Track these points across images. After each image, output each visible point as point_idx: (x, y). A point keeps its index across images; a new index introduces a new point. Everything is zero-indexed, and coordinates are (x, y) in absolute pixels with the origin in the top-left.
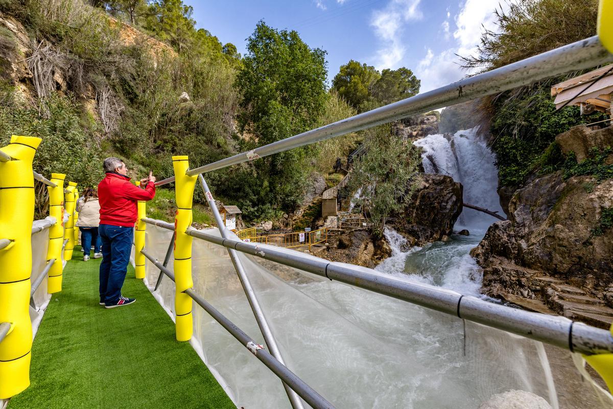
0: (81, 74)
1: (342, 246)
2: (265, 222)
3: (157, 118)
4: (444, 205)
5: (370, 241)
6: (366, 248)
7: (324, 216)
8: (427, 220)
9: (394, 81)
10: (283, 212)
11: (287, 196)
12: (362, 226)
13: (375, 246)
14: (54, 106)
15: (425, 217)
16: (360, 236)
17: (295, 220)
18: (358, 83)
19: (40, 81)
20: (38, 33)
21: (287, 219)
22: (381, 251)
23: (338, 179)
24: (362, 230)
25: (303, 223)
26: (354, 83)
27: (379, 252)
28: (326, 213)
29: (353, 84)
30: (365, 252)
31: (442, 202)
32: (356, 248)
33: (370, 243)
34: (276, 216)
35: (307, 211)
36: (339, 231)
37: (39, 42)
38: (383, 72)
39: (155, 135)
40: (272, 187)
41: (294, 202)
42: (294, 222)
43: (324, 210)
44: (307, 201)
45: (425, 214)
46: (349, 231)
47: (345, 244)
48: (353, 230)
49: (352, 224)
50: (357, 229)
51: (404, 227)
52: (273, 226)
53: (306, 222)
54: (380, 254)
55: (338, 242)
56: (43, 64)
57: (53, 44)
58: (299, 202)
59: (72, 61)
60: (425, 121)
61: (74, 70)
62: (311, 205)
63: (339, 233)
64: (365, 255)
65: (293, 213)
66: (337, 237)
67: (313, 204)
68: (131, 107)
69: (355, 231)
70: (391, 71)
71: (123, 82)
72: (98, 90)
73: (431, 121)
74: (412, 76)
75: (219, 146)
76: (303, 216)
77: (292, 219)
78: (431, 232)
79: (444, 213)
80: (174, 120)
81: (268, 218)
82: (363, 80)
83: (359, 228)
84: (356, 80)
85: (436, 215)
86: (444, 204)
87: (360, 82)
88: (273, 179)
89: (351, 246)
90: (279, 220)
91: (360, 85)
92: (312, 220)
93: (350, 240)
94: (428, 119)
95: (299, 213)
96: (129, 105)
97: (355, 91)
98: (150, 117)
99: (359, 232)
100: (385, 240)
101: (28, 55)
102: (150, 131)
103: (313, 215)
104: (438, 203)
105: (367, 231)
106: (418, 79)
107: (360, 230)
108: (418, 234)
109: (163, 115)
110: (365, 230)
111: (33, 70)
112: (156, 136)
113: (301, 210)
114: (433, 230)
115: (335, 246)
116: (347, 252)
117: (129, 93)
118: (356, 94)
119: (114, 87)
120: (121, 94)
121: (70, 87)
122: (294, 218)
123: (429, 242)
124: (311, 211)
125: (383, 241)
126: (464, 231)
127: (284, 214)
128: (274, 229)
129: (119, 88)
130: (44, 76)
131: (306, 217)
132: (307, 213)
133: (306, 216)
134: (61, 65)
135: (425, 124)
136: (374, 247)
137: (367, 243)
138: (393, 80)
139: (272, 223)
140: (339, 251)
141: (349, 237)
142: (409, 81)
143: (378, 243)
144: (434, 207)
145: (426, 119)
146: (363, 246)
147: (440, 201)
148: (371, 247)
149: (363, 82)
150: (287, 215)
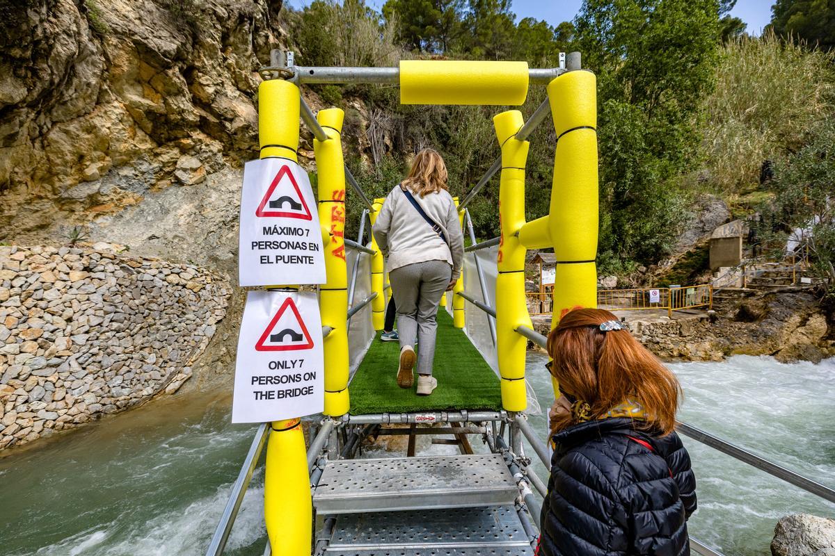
0: (402, 132)
1: (744, 315)
2: (606, 277)
3: (469, 158)
5: (818, 312)
6: (803, 323)
7: (712, 267)
10: (638, 264)
11: (644, 238)
12: (799, 283)
13: (830, 321)
14: (385, 169)
16: (791, 300)
17: (659, 274)
19: (375, 148)
20: (373, 104)
21: (644, 274)
24: (798, 291)
25: (671, 279)
28: (718, 262)
30: (800, 330)
32: (775, 322)
33: (816, 315)
34: (625, 269)
35: (683, 260)
36: (742, 291)
37: (373, 112)
39: (468, 178)
40: (616, 226)
41: (658, 247)
42: (656, 279)
43: (712, 257)
44: (686, 242)
46: (766, 292)
47: (752, 314)
48: (776, 290)
49: (775, 281)
50: (785, 289)
52: (618, 282)
53: (678, 278)
55: (737, 311)
56: (377, 131)
57: (383, 109)
58: (666, 247)
59: (396, 121)
61: (397, 130)
62: (691, 250)
63: (742, 295)
64: (799, 335)
65: (656, 263)
66: (736, 302)
67: (698, 248)
68: (445, 151)
69: (781, 292)
71: (437, 128)
72: (416, 142)
75: (541, 178)
76: (675, 268)
77: (653, 273)
80: (487, 156)
81: (609, 272)
83: (792, 286)
88: (617, 216)
89: (766, 318)
90: (629, 274)
92: (689, 274)
93: (765, 307)
95: (667, 265)
96: (442, 149)
98: (462, 158)
99: (791, 295)
101: (368, 127)
102: (463, 175)
103: (693, 267)
105: (810, 293)
107: (791, 291)
109: (475, 152)
110: (807, 292)
111: (370, 139)
112: (468, 180)
113: (672, 259)
115: (731, 316)
116: (753, 326)
117: (442, 137)
119: (428, 135)
120: (435, 141)
121: (395, 146)
122: (657, 272)
124: (690, 260)
127: (639, 266)
128: (619, 286)
129: (433, 134)
130: (378, 142)
131: (680, 271)
132: (682, 264)
133: (681, 268)
134: (388, 128)
136: (827, 323)
137: (810, 315)
139: (616, 278)
140: (738, 324)
141: (765, 302)
146: (796, 319)
148: (818, 321)
150: (645, 268)
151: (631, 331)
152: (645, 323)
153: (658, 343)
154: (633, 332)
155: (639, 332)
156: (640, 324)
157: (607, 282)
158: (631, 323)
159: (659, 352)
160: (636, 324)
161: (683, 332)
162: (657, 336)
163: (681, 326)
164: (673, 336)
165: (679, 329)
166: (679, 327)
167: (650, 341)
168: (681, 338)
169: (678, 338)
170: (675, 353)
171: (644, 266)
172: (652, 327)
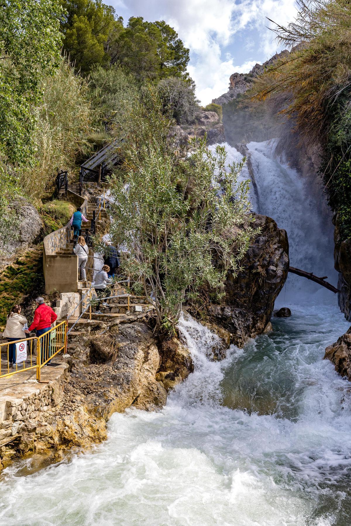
1: (97, 355)
4: (273, 271)
5: (153, 344)
6: (146, 359)
7: (49, 292)
8: (244, 296)
9: (151, 42)
12: (134, 312)
13: (161, 352)
15: (242, 290)
16: (133, 332)
18: (86, 32)
22: (172, 360)
23: (64, 212)
24: (135, 321)
26: (79, 29)
27: (169, 363)
28: (54, 284)
29: (74, 30)
30: (146, 366)
31: (268, 266)
32: (127, 360)
33: (152, 348)
35: (7, 280)
38: (131, 19)
43: (47, 279)
45: (241, 287)
46: (109, 324)
47: (103, 353)
48: (118, 321)
49: (111, 309)
50: (124, 319)
51: (208, 311)
54: (172, 368)
55: (88, 350)
60: (203, 120)
62: (15, 267)
63: (89, 328)
64: (146, 373)
66: (85, 338)
67: (18, 263)
69: (122, 323)
70: (144, 21)
73: (212, 120)
74: (176, 39)
78: (253, 318)
79: (274, 284)
82: (95, 27)
83: (129, 316)
84: (82, 25)
85: (260, 287)
86: (272, 267)
87: (90, 30)
89: (117, 356)
91: (89, 35)
92: (21, 300)
93: (114, 343)
94: (207, 117)
97: (79, 43)
99: (131, 325)
100: (178, 338)
103: (20, 289)
104: (263, 266)
105: (144, 322)
106: (186, 46)
107: (131, 322)
108: (233, 324)
110: (141, 321)
114: (256, 314)
115: (84, 358)
116: (110, 369)
118: (82, 52)
123: (250, 336)
124: (15, 280)
125: (175, 340)
126: (283, 309)
135: (202, 123)
136: (160, 354)
137: (148, 347)
138: (150, 39)
141: (111, 336)
142: (171, 47)
143: (165, 345)
144: (258, 274)
145: (203, 115)
146: (141, 354)
147: (266, 262)
148: (154, 354)
149: (95, 32)
152: (16, 402)
153: (33, 430)
155: (7, 419)
156: (10, 406)
160: (4, 407)
161: (55, 399)
162: (31, 418)
164: (45, 409)
165: (51, 396)
166: (51, 392)
167: (23, 429)
168: (53, 409)
169: (51, 411)
172: (24, 405)
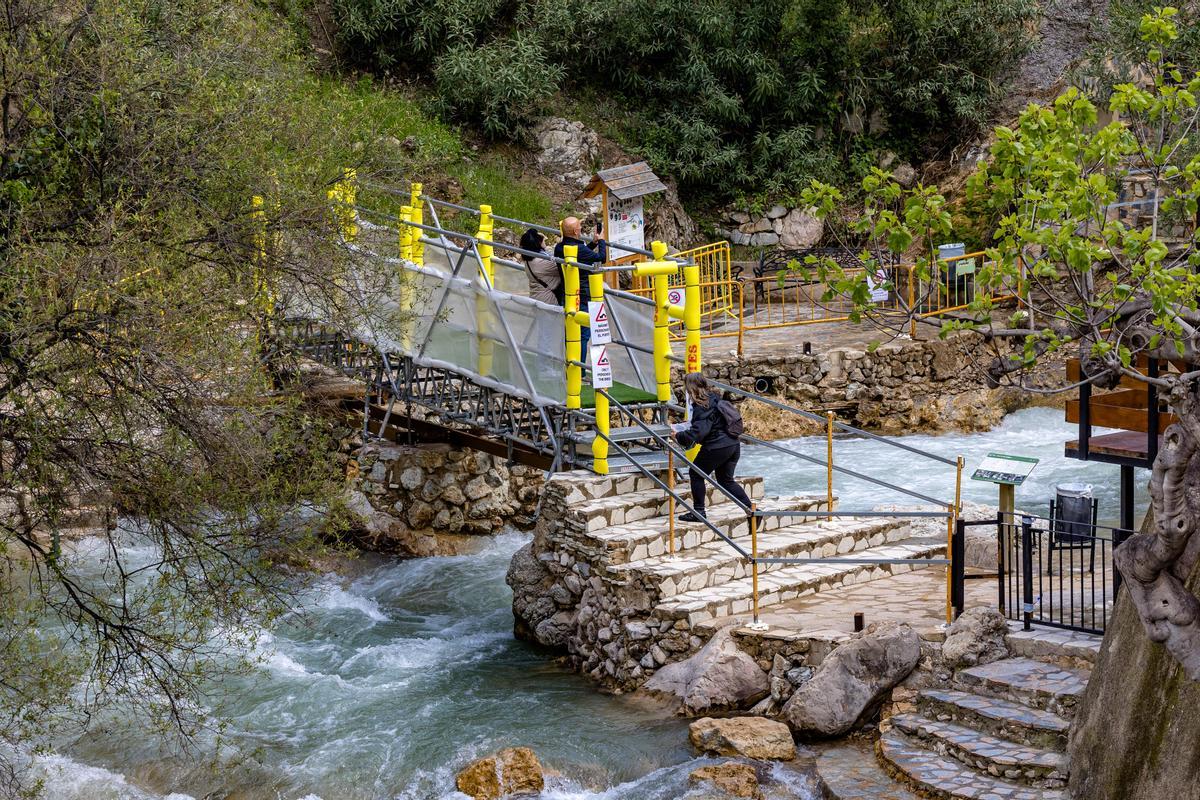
2: (790, 210)
10: (890, 158)
81: (800, 194)
113: (991, 142)
127: (896, 163)
150: (912, 172)
151: (825, 375)
152: (853, 353)
153: (879, 398)
154: (828, 377)
155: (841, 376)
156: (843, 357)
157: (795, 228)
158: (823, 356)
159: (882, 420)
160: (835, 358)
161: (938, 370)
162: (881, 384)
163: (934, 356)
164: (917, 379)
165: (931, 362)
166: (929, 357)
167: (863, 395)
168: (932, 384)
169: (927, 385)
170: (914, 419)
171: (914, 166)
172: (868, 362)
